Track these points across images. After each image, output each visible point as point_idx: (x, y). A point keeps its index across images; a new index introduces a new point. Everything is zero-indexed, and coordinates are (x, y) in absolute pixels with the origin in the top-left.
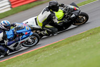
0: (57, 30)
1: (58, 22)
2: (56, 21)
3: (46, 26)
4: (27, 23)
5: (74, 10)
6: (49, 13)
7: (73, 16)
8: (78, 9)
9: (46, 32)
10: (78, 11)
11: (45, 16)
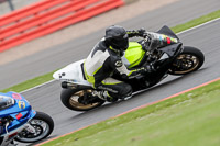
0: (129, 87)
1: (128, 73)
2: (124, 70)
3: (103, 82)
4: (64, 74)
5: (166, 44)
6: (106, 54)
7: (165, 57)
8: (176, 40)
9: (106, 94)
10: (175, 47)
11: (98, 62)
